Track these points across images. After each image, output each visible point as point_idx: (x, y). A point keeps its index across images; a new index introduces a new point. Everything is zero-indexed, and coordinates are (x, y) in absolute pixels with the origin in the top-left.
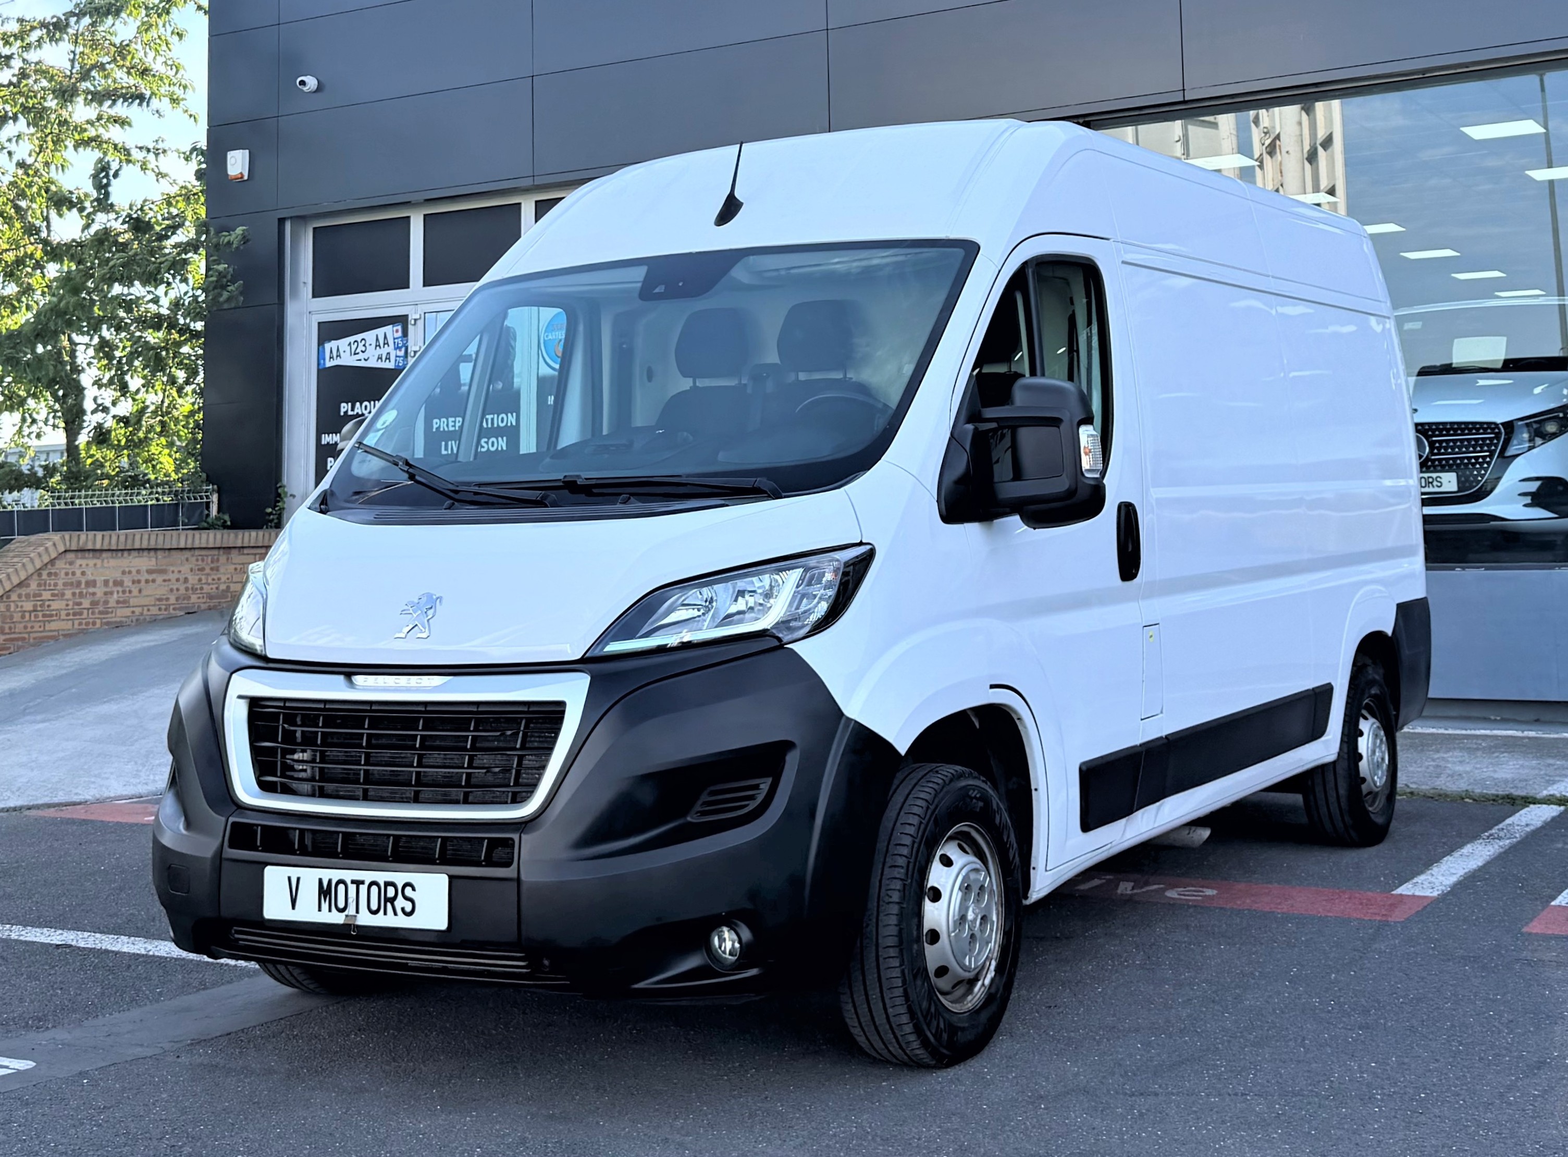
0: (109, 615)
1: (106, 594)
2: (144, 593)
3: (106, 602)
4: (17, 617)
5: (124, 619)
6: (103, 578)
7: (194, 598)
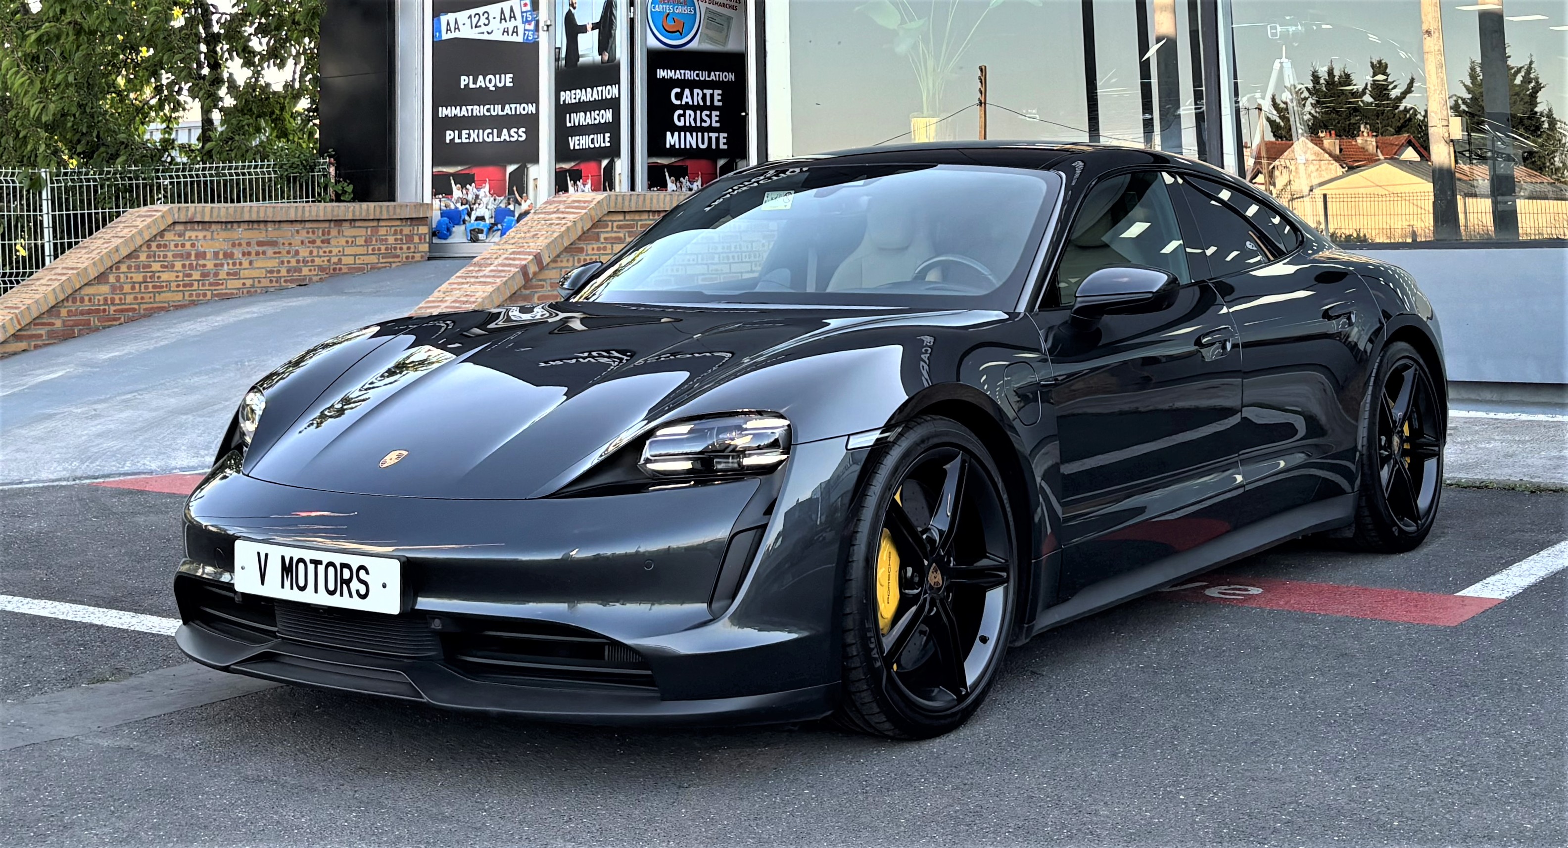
0: (220, 287)
1: (216, 265)
2: (255, 265)
3: (216, 274)
6: (213, 251)
7: (305, 271)
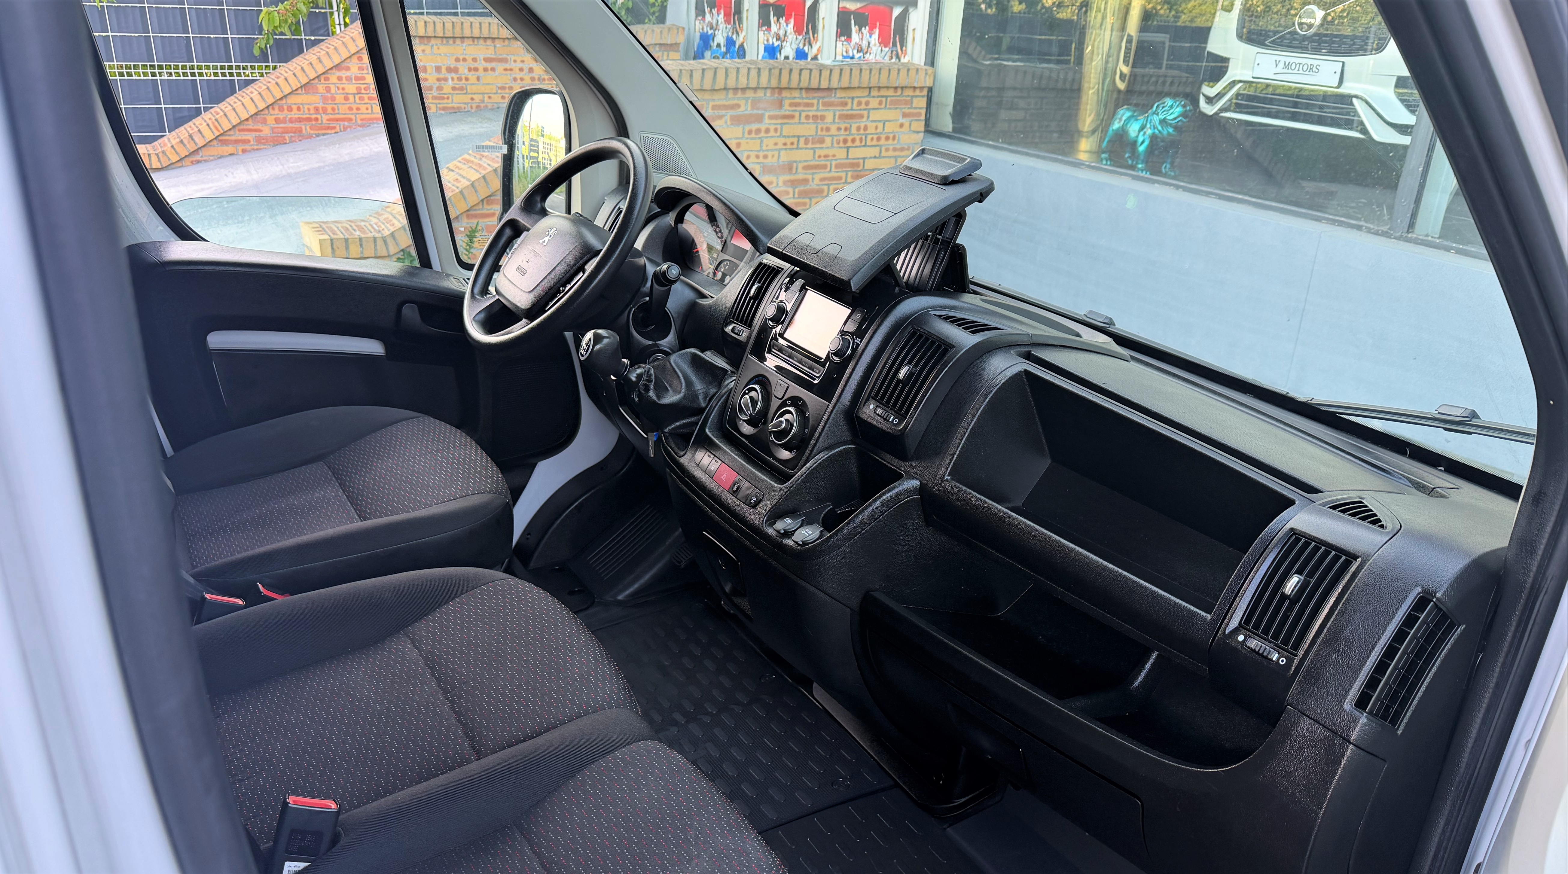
0: (445, 101)
1: (438, 80)
2: (482, 81)
3: (440, 88)
4: (339, 98)
5: (463, 106)
6: (434, 65)
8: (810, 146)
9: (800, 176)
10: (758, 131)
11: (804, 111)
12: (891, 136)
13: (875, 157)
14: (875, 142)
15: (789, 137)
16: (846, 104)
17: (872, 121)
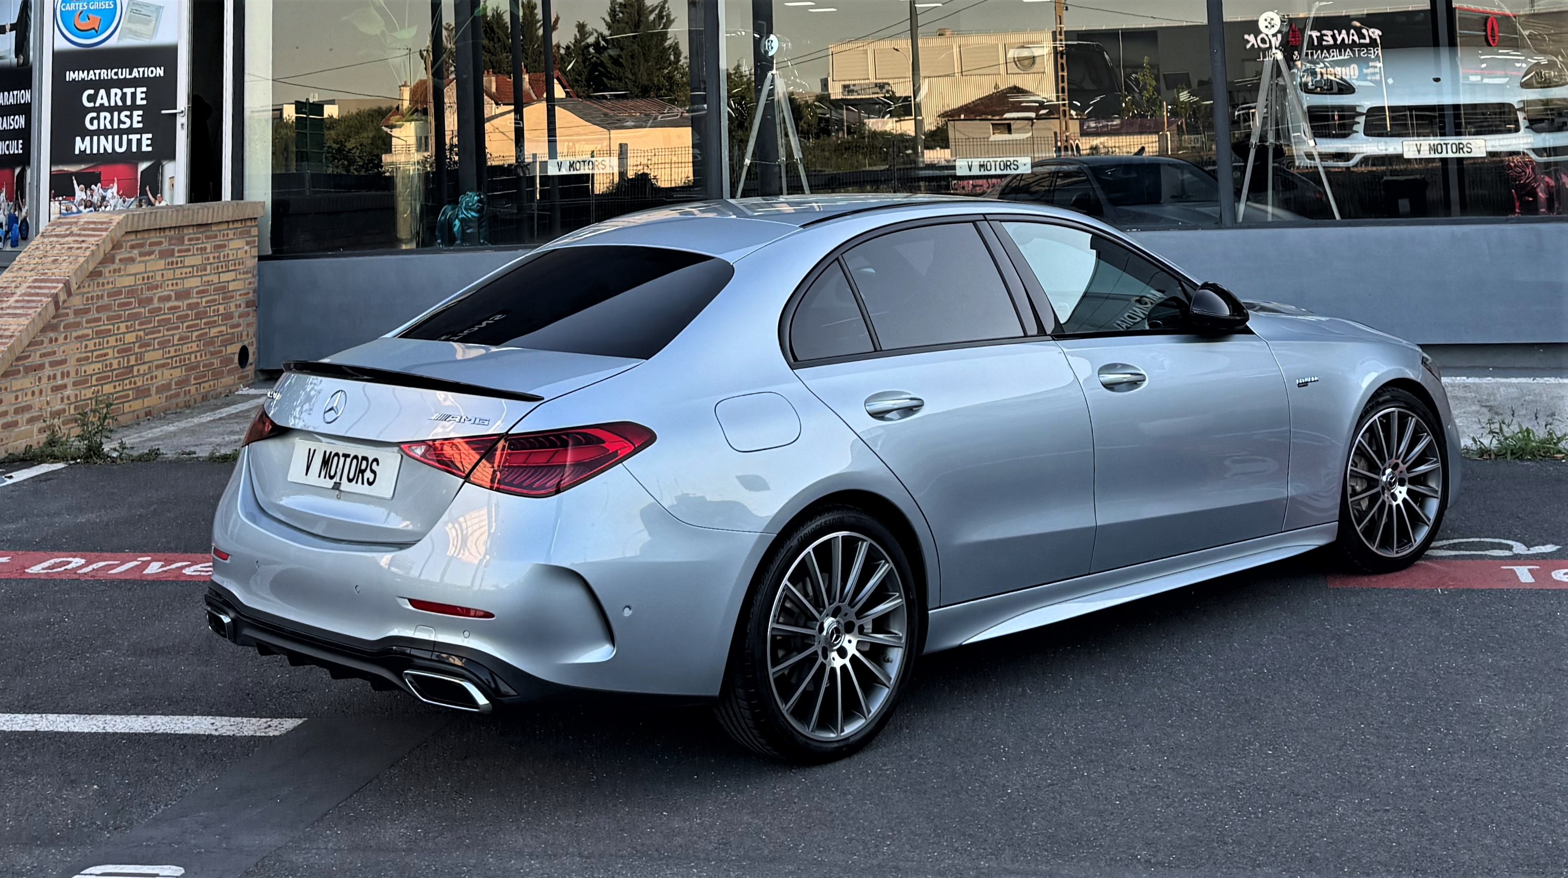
8: (199, 274)
9: (195, 300)
10: (172, 263)
11: (196, 244)
12: (241, 261)
13: (234, 280)
14: (233, 268)
15: (188, 267)
16: (216, 236)
17: (231, 250)
